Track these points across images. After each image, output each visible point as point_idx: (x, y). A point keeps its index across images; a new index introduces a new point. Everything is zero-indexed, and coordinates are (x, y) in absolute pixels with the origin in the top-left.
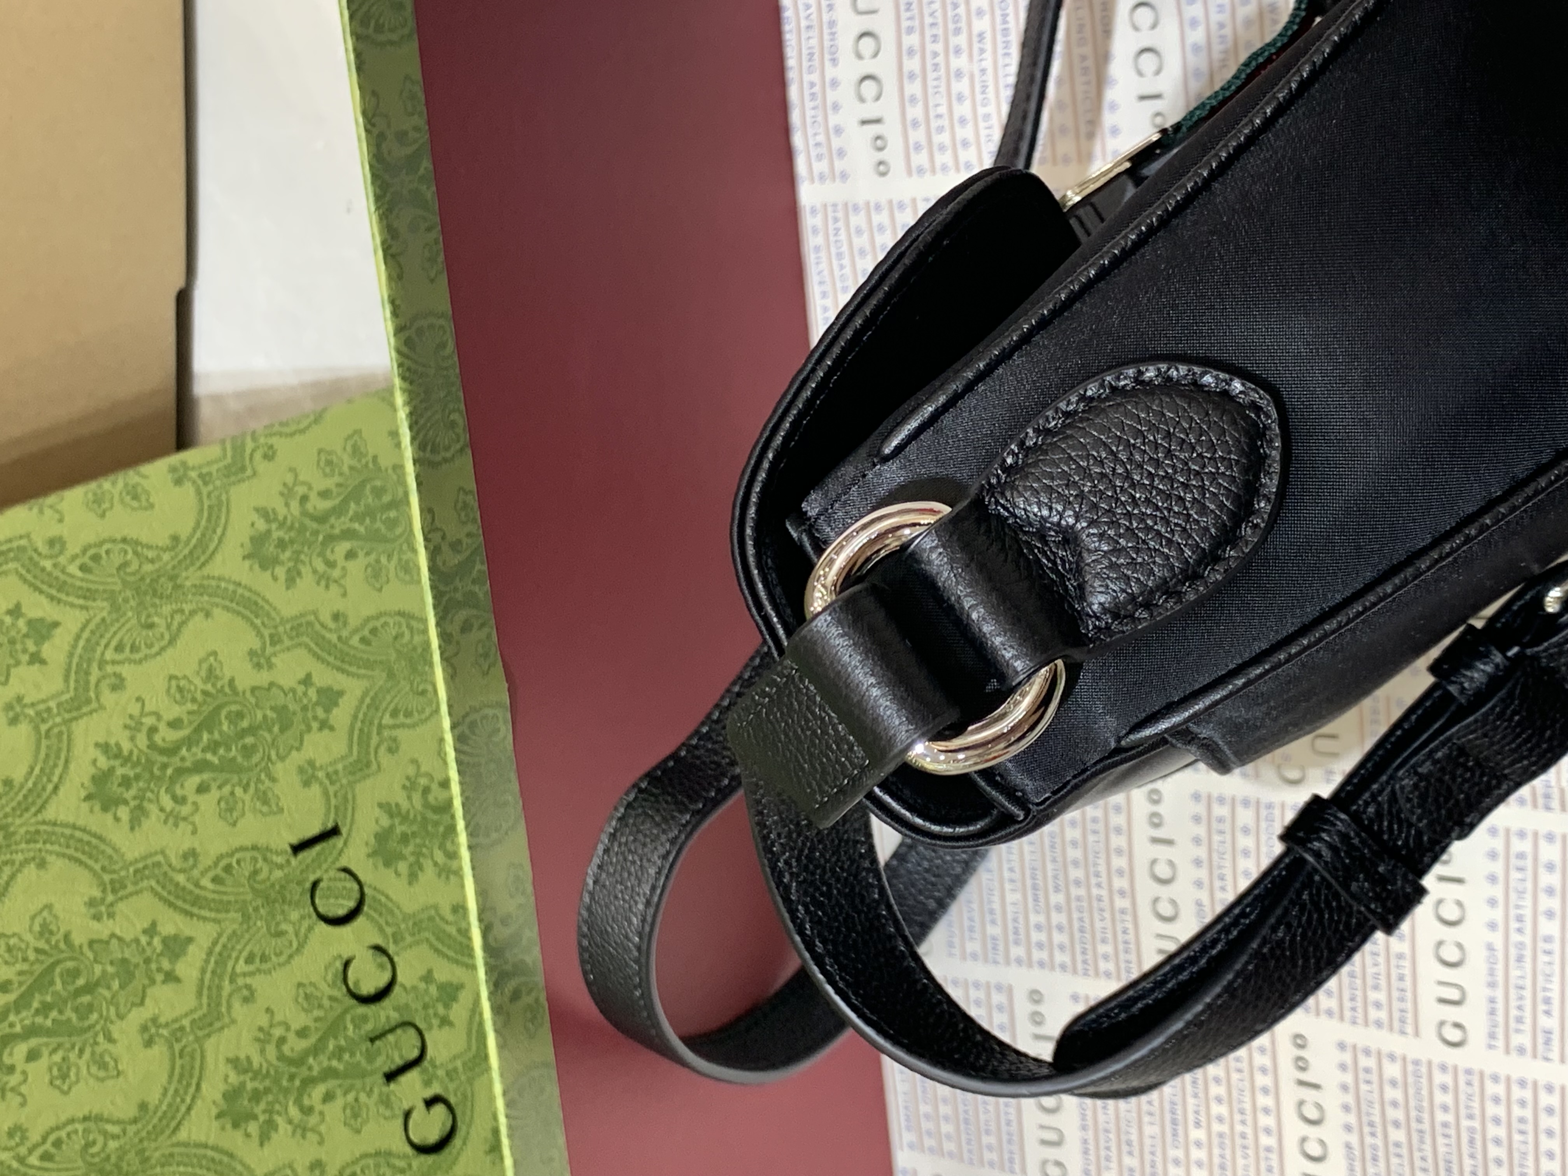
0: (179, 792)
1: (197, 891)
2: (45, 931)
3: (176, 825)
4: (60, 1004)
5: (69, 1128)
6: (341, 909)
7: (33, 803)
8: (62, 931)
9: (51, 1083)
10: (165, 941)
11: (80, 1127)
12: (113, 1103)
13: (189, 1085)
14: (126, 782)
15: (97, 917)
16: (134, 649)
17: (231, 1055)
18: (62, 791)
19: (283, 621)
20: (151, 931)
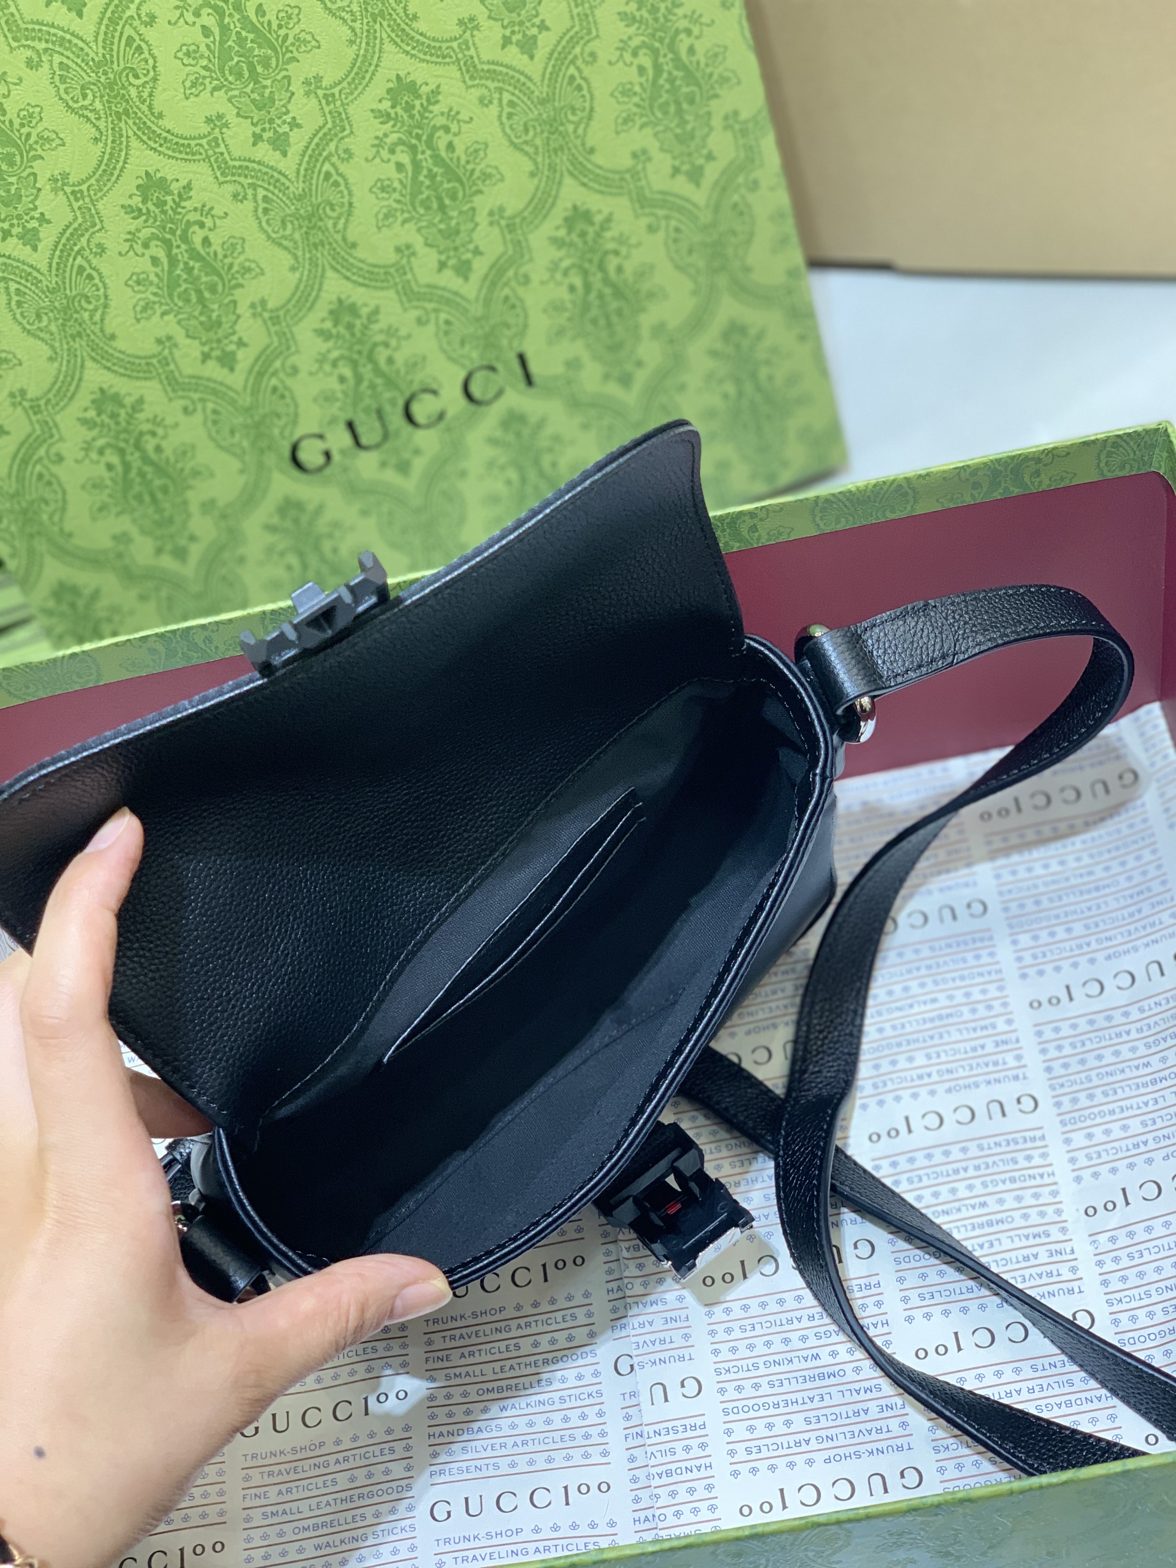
0: (572, 272)
2: (486, 176)
3: (549, 269)
4: (434, 186)
5: (346, 192)
6: (473, 389)
9: (379, 180)
11: (346, 200)
13: (365, 278)
14: (583, 234)
15: (491, 213)
17: (381, 309)
18: (582, 189)
20: (477, 252)
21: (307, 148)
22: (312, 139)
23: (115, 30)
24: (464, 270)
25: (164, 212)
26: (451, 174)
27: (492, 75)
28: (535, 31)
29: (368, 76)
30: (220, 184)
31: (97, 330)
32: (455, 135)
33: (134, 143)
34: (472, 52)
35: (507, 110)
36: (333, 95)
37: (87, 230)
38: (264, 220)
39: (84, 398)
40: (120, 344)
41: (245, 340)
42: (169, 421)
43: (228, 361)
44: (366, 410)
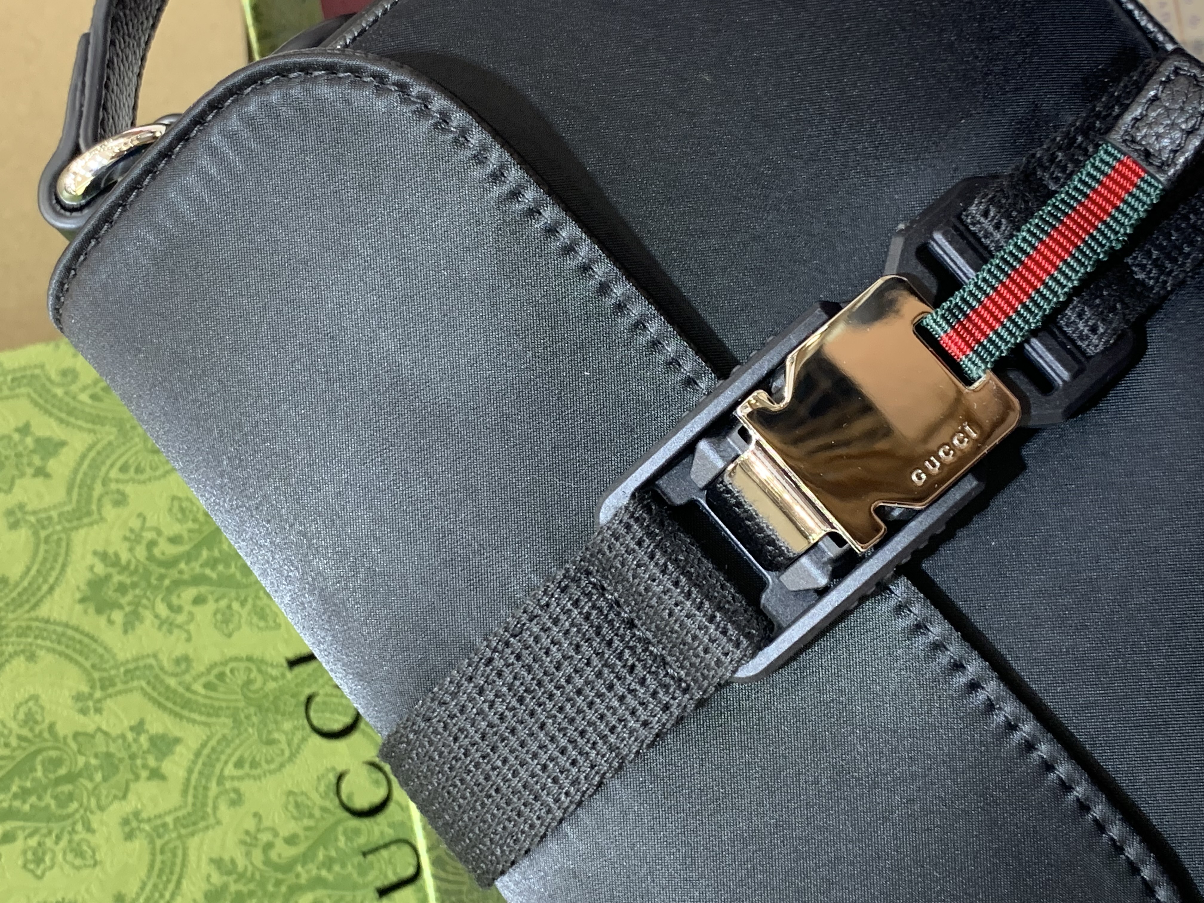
0: (175, 600)
1: (188, 695)
3: (170, 632)
7: (28, 601)
8: (47, 721)
10: (153, 740)
12: (87, 890)
14: (122, 589)
16: (139, 470)
18: (57, 592)
20: (138, 728)
24: (164, 745)
26: (22, 768)
44: (362, 871)
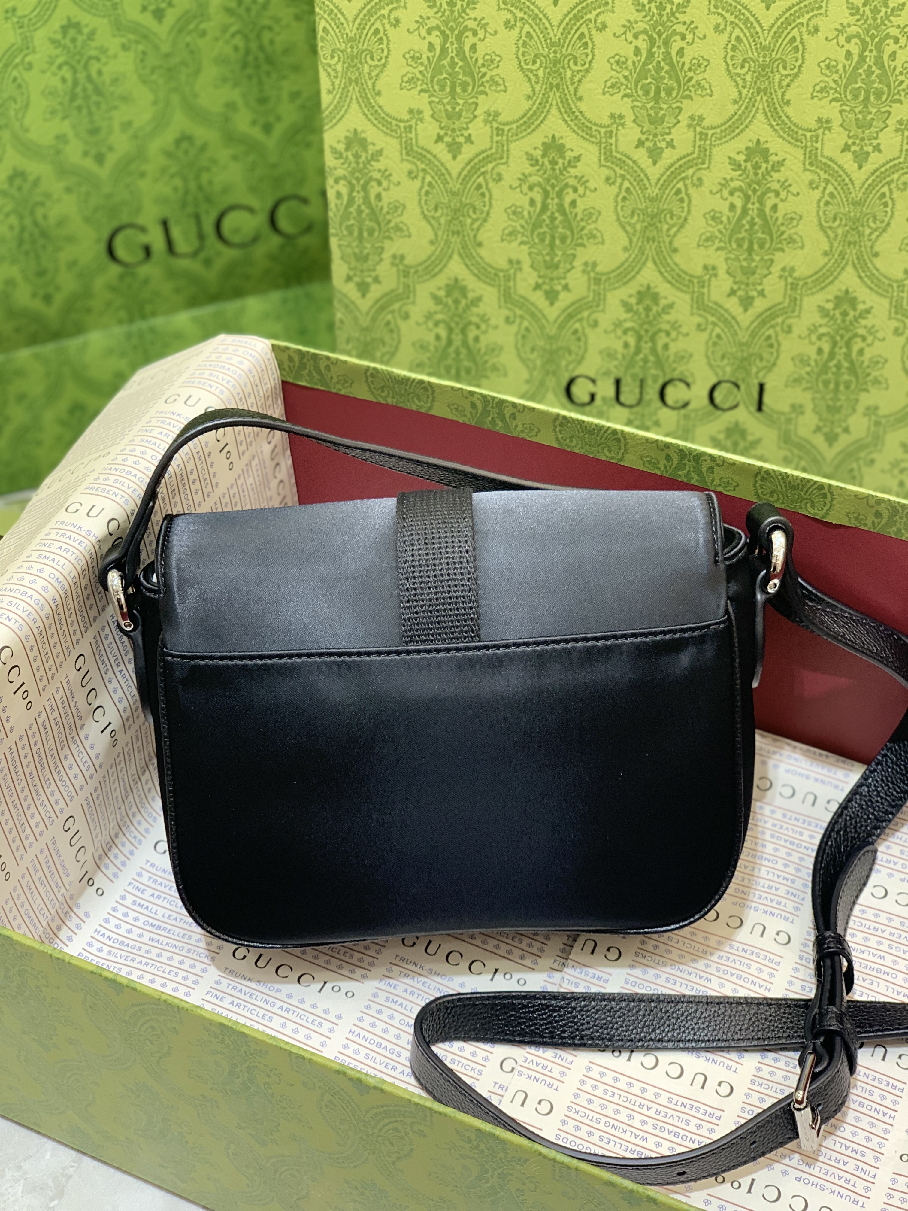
0: (825, 339)
1: (769, 325)
2: (791, 240)
3: (809, 329)
4: (751, 232)
5: (686, 209)
6: (717, 395)
7: (859, 263)
8: (786, 249)
9: (713, 210)
10: (752, 298)
11: (683, 215)
12: (686, 236)
13: (673, 278)
14: (845, 314)
15: (784, 269)
17: (675, 306)
18: (858, 280)
19: (885, 432)
20: (762, 293)
21: (672, 165)
22: (678, 160)
23: (575, 24)
24: (747, 303)
25: (553, 170)
26: (767, 227)
27: (826, 168)
28: (870, 149)
29: (737, 131)
30: (601, 166)
31: (472, 235)
32: (782, 200)
33: (554, 111)
34: (819, 145)
35: (827, 198)
36: (707, 135)
37: (495, 160)
38: (620, 205)
39: (442, 280)
40: (483, 252)
41: (570, 286)
42: (493, 322)
43: (552, 296)
44: (634, 376)
